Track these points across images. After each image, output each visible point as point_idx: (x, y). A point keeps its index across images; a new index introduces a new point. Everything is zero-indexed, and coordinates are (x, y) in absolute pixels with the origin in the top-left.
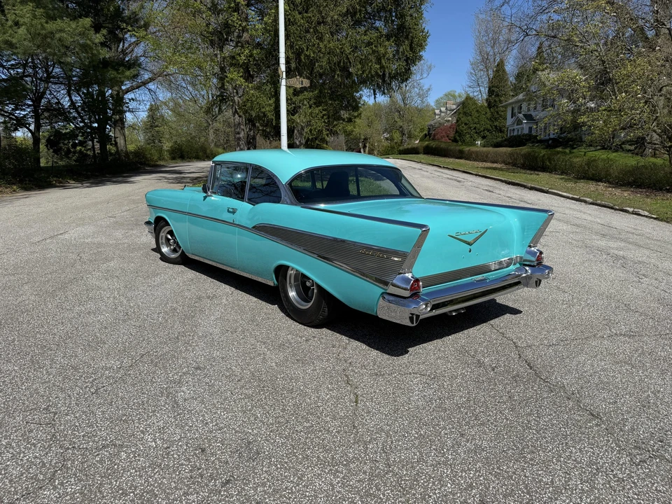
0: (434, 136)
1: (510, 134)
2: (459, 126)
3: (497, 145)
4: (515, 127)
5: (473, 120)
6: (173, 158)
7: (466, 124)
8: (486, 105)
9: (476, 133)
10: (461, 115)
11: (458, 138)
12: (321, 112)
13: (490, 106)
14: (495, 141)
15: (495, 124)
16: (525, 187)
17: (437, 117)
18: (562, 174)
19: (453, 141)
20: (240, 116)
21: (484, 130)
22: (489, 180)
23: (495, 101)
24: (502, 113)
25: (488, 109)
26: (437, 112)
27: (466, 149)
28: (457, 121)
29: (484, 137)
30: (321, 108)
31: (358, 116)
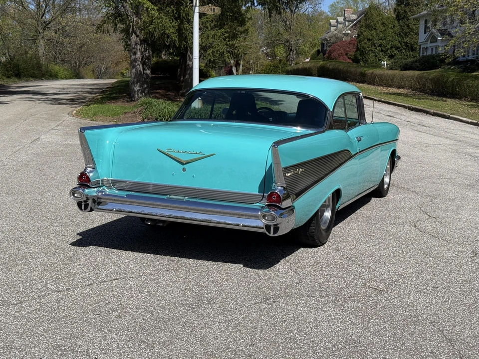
0: (330, 53)
1: (423, 53)
2: (360, 42)
3: (406, 68)
4: (429, 45)
5: (377, 34)
6: (8, 77)
7: (369, 40)
8: (394, 16)
9: (382, 51)
10: (363, 29)
11: (359, 57)
12: (224, 35)
13: (398, 18)
14: (404, 61)
15: (405, 41)
16: (427, 112)
17: (333, 29)
18: (471, 101)
19: (353, 60)
20: (137, 36)
21: (391, 48)
22: (392, 106)
23: (405, 11)
24: (414, 27)
25: (396, 22)
26: (333, 22)
27: (369, 71)
28: (359, 36)
29: (391, 57)
30: (223, 30)
31: (244, 32)
